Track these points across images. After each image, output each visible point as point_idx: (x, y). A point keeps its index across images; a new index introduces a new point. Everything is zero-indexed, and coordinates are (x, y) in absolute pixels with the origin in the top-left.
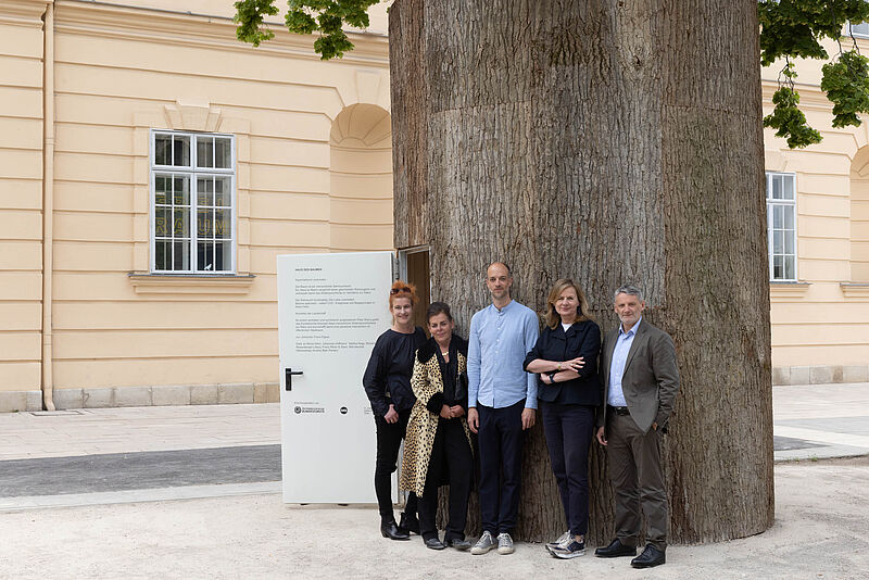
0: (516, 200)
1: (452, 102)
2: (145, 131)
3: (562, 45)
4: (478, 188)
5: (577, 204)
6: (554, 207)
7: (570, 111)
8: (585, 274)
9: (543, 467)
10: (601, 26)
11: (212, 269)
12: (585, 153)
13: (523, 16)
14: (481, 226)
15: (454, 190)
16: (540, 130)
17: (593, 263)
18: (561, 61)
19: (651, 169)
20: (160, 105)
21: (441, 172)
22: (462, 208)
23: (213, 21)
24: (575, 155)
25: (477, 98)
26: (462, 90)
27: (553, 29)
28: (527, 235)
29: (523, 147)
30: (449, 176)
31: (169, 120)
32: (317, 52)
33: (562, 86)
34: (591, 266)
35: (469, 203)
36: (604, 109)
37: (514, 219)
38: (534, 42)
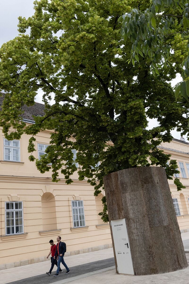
0: (143, 208)
1: (127, 192)
2: (4, 202)
3: (146, 181)
4: (135, 207)
5: (153, 208)
6: (149, 209)
7: (149, 192)
8: (157, 220)
9: (156, 258)
10: (151, 177)
11: (19, 233)
12: (153, 199)
13: (139, 176)
14: (137, 213)
15: (130, 207)
16: (145, 195)
17: (158, 218)
18: (146, 183)
19: (163, 201)
20: (7, 196)
21: (126, 204)
22: (132, 211)
23: (18, 177)
24: (151, 199)
25: (132, 191)
26: (129, 189)
27: (144, 178)
28: (146, 214)
29: (142, 198)
30: (128, 205)
31: (9, 199)
32: (66, 183)
33: (147, 188)
34: (158, 219)
35: (133, 210)
36: (154, 191)
37: (143, 212)
38: (141, 180)
